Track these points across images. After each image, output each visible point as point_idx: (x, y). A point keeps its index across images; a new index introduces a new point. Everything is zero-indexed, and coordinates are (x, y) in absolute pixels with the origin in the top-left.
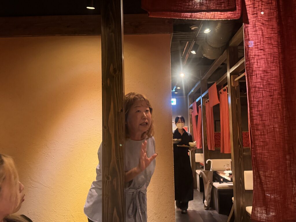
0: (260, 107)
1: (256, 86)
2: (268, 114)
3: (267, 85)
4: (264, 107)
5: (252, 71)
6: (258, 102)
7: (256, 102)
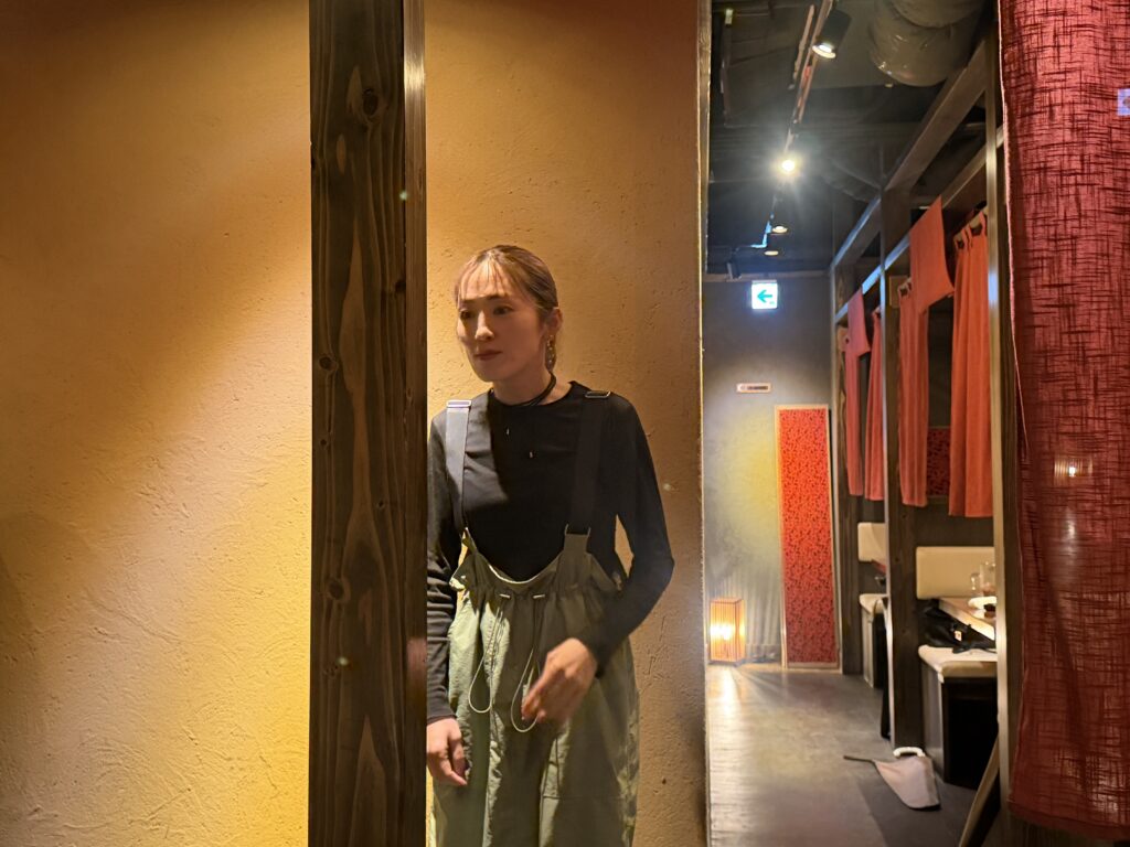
0: (1064, 266)
1: (1049, 165)
2: (1102, 299)
3: (1101, 160)
4: (1086, 266)
5: (1033, 90)
6: (1055, 241)
7: (1044, 245)
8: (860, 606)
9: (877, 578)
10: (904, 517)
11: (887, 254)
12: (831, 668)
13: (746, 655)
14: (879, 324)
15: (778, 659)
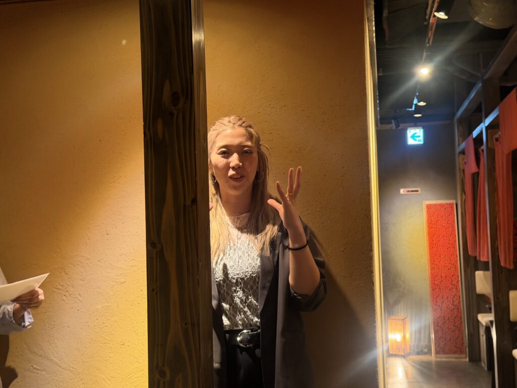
8: (478, 321)
9: (487, 306)
10: (501, 273)
11: (486, 116)
12: (461, 358)
13: (410, 350)
14: (483, 156)
15: (429, 352)
